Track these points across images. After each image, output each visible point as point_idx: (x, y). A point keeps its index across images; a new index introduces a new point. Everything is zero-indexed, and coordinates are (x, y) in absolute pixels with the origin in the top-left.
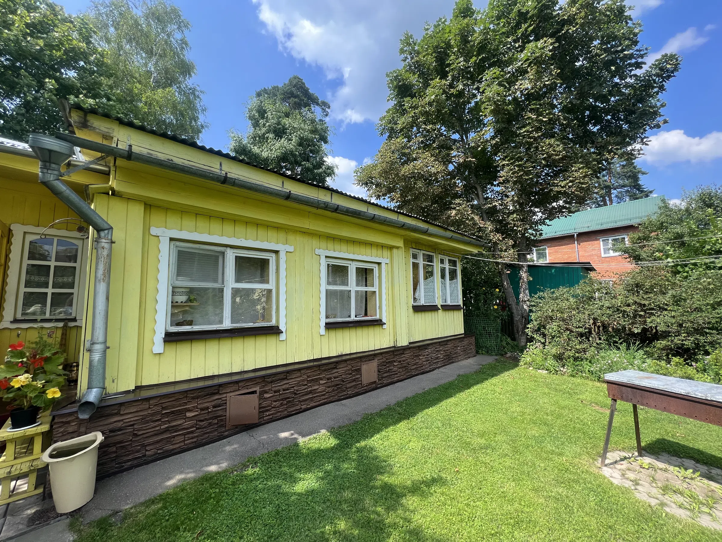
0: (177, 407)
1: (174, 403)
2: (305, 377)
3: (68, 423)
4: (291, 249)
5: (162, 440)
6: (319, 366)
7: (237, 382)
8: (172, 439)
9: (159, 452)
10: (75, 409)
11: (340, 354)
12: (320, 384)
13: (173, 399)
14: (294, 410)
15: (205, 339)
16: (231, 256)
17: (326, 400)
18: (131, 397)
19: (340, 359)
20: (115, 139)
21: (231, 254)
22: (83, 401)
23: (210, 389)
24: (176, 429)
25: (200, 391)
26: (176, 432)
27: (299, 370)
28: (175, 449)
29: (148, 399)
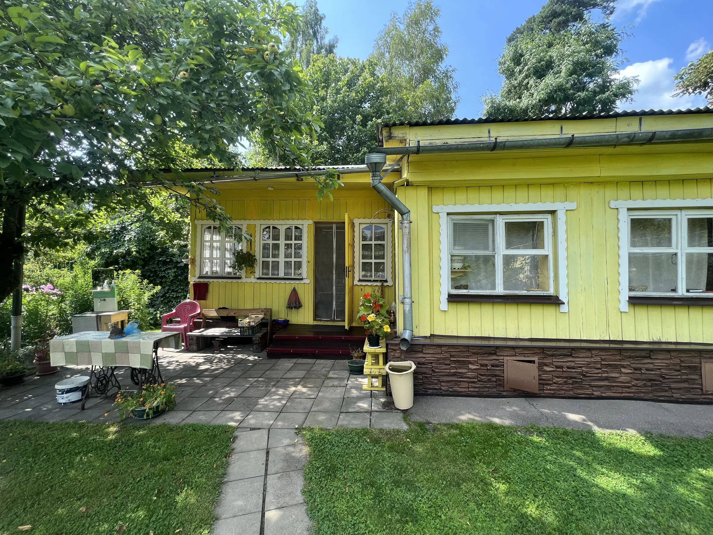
0: (461, 358)
1: (459, 353)
2: (598, 359)
3: (395, 350)
4: (573, 206)
5: (451, 381)
6: (620, 350)
7: (513, 348)
8: (459, 383)
9: (450, 389)
10: (398, 342)
11: (656, 340)
12: (621, 373)
13: (458, 350)
14: (583, 394)
15: (481, 303)
16: (500, 223)
17: (632, 395)
18: (428, 341)
19: (656, 347)
20: (408, 140)
21: (501, 220)
22: (402, 337)
23: (488, 348)
24: (461, 375)
25: (479, 348)
26: (461, 378)
27: (590, 349)
28: (462, 392)
29: (440, 346)
